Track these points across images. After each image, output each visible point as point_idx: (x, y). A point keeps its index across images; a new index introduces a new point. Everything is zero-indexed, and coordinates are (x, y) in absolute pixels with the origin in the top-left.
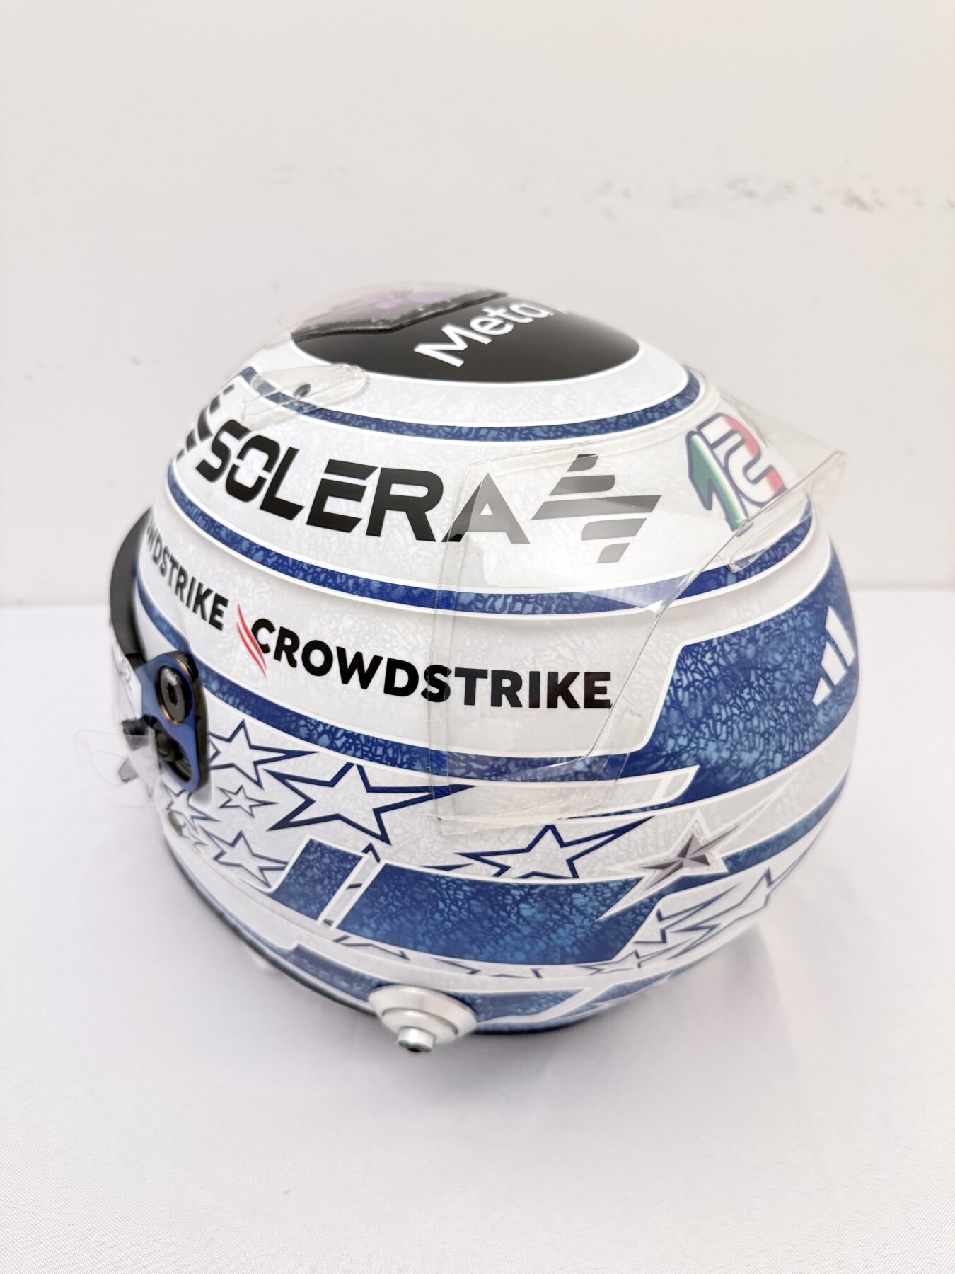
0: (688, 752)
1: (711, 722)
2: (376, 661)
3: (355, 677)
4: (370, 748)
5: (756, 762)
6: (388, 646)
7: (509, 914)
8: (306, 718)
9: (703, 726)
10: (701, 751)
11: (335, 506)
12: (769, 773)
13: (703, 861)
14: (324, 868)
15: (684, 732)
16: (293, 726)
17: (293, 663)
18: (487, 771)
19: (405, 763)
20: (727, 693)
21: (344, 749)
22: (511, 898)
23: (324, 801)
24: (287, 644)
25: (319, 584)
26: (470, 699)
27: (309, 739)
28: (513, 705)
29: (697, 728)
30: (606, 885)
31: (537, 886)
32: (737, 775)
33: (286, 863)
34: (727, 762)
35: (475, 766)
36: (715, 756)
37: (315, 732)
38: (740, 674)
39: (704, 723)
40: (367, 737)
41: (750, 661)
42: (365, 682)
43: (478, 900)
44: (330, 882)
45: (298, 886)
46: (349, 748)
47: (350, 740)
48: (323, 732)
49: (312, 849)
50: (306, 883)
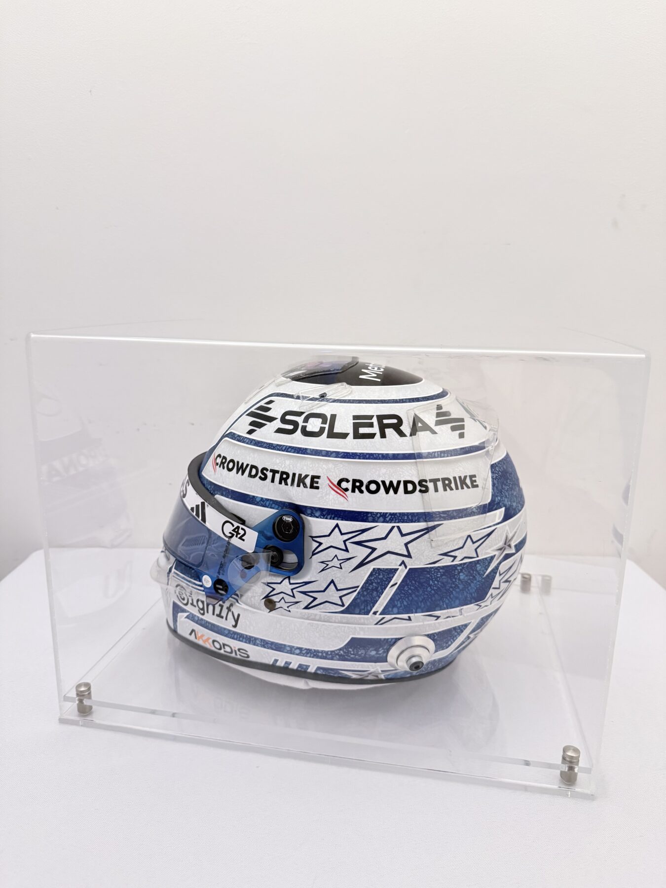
0: (501, 502)
1: (504, 491)
2: (399, 482)
3: (391, 491)
4: (402, 517)
6: (402, 476)
7: (456, 580)
8: (371, 513)
10: (504, 502)
11: (362, 430)
13: (510, 546)
14: (379, 581)
15: (499, 495)
16: (365, 518)
17: (362, 492)
18: (447, 516)
19: (416, 520)
20: (505, 481)
21: (390, 521)
22: (457, 571)
23: (381, 547)
24: (357, 485)
25: (367, 459)
26: (436, 490)
27: (374, 521)
28: (451, 490)
30: (486, 559)
31: (466, 563)
32: (513, 511)
33: (358, 587)
34: (510, 506)
35: (442, 515)
36: (507, 504)
37: (376, 517)
38: (505, 474)
39: (502, 491)
40: (400, 513)
42: (396, 492)
44: (381, 588)
45: (362, 598)
46: (393, 520)
47: (393, 517)
48: (380, 517)
49: (374, 573)
50: (368, 593)
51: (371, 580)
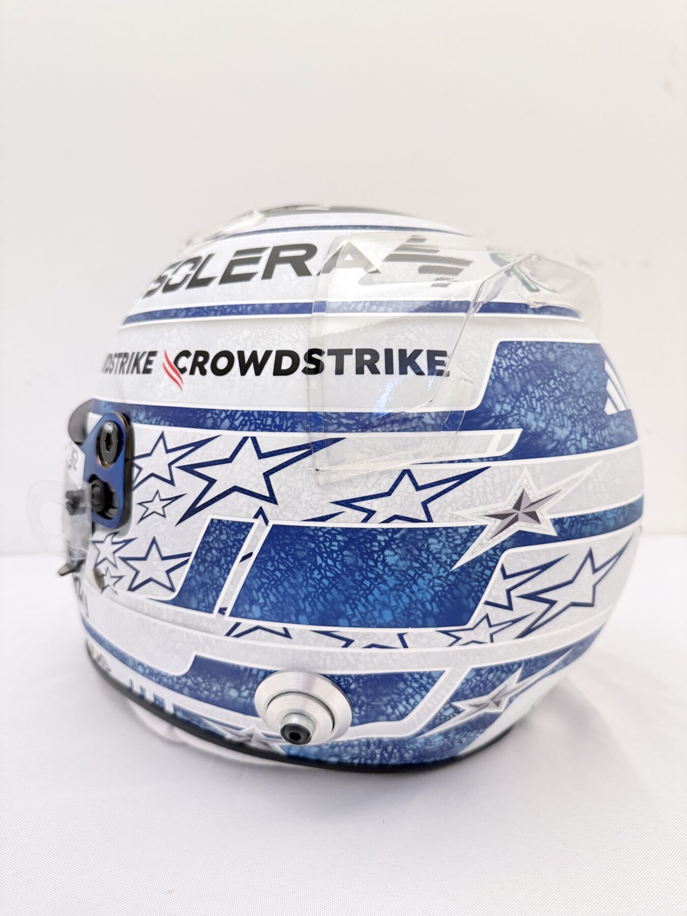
0: (512, 416)
1: (527, 397)
2: (267, 354)
3: (251, 369)
4: (262, 421)
5: (567, 438)
6: (276, 342)
7: (376, 562)
8: (211, 411)
9: (522, 399)
10: (522, 418)
11: (239, 270)
12: (579, 451)
13: (534, 516)
14: (221, 546)
15: (508, 400)
16: (201, 421)
17: (203, 373)
18: (354, 424)
19: (289, 427)
20: (538, 379)
21: (241, 427)
22: (377, 544)
23: (224, 477)
24: (200, 361)
26: (339, 371)
27: (214, 427)
28: (373, 372)
29: (518, 400)
30: (455, 529)
31: (399, 530)
32: (554, 445)
33: (189, 554)
34: (544, 431)
35: (345, 421)
36: (534, 425)
37: (219, 419)
38: (545, 369)
39: (522, 396)
40: (259, 412)
41: (552, 363)
42: (258, 372)
43: (350, 550)
44: (226, 560)
45: (198, 577)
46: (245, 425)
47: (246, 418)
48: (225, 418)
49: (213, 529)
50: (206, 569)
51: (208, 543)
